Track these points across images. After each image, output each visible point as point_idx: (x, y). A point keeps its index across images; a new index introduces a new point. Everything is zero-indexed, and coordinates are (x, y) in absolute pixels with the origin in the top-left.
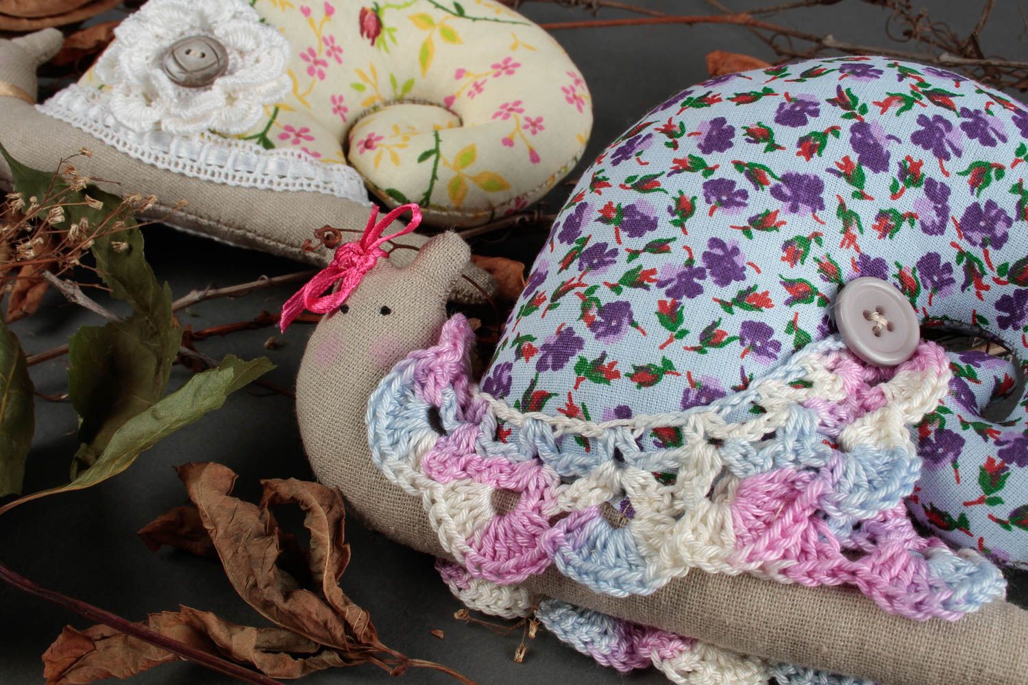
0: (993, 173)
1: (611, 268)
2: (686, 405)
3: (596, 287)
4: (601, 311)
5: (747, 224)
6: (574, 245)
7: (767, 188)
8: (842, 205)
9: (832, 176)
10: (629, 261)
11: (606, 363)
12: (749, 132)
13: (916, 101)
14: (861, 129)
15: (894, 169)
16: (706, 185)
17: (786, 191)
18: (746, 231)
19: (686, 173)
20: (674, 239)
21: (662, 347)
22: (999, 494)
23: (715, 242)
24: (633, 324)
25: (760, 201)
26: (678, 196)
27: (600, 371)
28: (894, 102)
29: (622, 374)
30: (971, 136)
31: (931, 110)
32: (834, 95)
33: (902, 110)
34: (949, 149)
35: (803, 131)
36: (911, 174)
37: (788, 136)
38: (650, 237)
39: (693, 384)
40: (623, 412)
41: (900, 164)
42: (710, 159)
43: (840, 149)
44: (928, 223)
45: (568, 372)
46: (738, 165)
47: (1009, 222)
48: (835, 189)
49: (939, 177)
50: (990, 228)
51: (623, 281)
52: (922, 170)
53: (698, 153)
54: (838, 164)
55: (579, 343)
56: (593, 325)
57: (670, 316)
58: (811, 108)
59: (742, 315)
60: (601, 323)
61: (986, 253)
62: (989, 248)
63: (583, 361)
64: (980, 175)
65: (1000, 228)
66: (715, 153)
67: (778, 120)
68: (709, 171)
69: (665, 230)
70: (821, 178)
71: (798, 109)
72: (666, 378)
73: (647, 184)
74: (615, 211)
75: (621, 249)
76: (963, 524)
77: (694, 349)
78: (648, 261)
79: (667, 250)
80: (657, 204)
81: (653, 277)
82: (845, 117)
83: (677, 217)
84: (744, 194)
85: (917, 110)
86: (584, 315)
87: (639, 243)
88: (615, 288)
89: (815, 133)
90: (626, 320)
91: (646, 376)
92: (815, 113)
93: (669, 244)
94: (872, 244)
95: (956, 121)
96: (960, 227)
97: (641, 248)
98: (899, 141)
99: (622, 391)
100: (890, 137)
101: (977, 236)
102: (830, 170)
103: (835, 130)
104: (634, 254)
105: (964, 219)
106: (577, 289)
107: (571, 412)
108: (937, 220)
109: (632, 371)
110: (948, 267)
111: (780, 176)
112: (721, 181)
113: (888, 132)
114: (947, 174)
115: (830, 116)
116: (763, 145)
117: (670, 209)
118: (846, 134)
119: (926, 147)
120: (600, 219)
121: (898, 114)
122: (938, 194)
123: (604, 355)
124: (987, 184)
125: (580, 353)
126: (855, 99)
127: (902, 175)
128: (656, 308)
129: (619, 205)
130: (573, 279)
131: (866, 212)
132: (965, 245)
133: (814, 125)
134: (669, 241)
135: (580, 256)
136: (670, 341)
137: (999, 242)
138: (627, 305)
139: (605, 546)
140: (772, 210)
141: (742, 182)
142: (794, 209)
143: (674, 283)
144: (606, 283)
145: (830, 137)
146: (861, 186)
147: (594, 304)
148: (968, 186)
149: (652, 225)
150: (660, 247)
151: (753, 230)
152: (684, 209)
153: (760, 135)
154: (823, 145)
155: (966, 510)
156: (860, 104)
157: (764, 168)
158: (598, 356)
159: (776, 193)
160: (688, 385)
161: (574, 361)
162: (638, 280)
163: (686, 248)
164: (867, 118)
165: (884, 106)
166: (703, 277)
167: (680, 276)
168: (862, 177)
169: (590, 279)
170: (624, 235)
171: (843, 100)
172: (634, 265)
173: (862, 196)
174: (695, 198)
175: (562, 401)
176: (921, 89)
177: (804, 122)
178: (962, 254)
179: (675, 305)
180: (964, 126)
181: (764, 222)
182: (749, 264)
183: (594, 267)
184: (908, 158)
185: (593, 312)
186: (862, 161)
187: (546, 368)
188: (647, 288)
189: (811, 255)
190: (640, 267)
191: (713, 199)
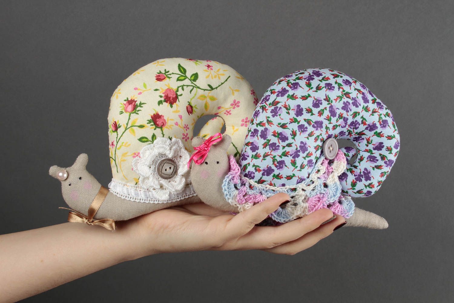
0: (357, 114)
1: (279, 151)
2: (298, 183)
3: (276, 156)
4: (278, 163)
5: (308, 136)
6: (266, 141)
7: (311, 125)
8: (326, 126)
9: (325, 120)
10: (283, 149)
11: (280, 175)
12: (307, 110)
13: (343, 98)
14: (331, 107)
15: (337, 116)
16: (298, 126)
17: (315, 125)
18: (308, 138)
19: (293, 123)
20: (293, 143)
21: (292, 171)
22: (355, 188)
23: (302, 142)
24: (286, 166)
25: (310, 129)
26: (292, 130)
27: (278, 177)
28: (338, 99)
29: (284, 177)
30: (354, 106)
31: (345, 99)
32: (325, 98)
33: (340, 101)
34: (349, 110)
35: (319, 109)
36: (341, 116)
37: (315, 111)
38: (287, 142)
39: (299, 178)
40: (284, 185)
41: (339, 115)
42: (299, 118)
43: (327, 113)
44: (343, 126)
45: (271, 177)
46: (305, 120)
47: (359, 124)
48: (325, 123)
49: (346, 116)
50: (355, 125)
51: (282, 155)
52: (343, 115)
53: (295, 117)
54: (326, 117)
55: (273, 170)
56: (276, 166)
57: (294, 163)
58: (320, 102)
59: (308, 159)
60: (278, 166)
61: (354, 130)
62: (354, 129)
63: (274, 175)
64: (355, 115)
65: (357, 126)
66: (299, 116)
67: (313, 106)
68: (299, 122)
69: (290, 140)
70: (323, 121)
71: (317, 102)
72: (294, 178)
73: (284, 126)
74: (277, 133)
75: (280, 145)
76: (347, 192)
77: (299, 170)
78: (287, 149)
79: (292, 146)
80: (287, 132)
81: (289, 153)
82: (328, 104)
83: (293, 137)
84: (306, 128)
85: (343, 100)
86: (274, 163)
87: (285, 144)
88: (280, 156)
89: (321, 110)
90: (284, 165)
91: (289, 178)
92: (321, 104)
93: (292, 144)
94: (331, 132)
95: (351, 101)
96: (349, 126)
97: (285, 146)
98: (339, 109)
99: (283, 181)
100: (337, 108)
101: (352, 127)
102: (325, 119)
103: (325, 108)
104: (284, 147)
105: (350, 124)
106: (271, 156)
107: (271, 185)
108: (345, 125)
109: (286, 177)
110: (345, 133)
111: (314, 122)
112: (302, 125)
113: (337, 107)
114: (348, 116)
115: (325, 104)
116: (310, 114)
117: (291, 134)
118: (328, 109)
119: (344, 110)
120: (272, 135)
121: (339, 102)
122: (346, 120)
123: (279, 174)
124: (356, 117)
125: (273, 173)
126: (330, 98)
127: (339, 117)
128: (290, 161)
129: (278, 132)
130: (269, 152)
131: (331, 126)
132: (349, 129)
133: (322, 107)
134: (291, 143)
135: (269, 145)
136: (294, 169)
137: (356, 128)
138: (284, 161)
139: (281, 213)
140: (313, 131)
141: (306, 125)
142: (317, 129)
143: (294, 155)
144: (278, 155)
145: (325, 111)
146: (330, 121)
147: (276, 161)
148: (352, 118)
149: (287, 139)
150: (289, 145)
151: (309, 137)
152: (294, 134)
153: (309, 111)
154: (323, 112)
155: (348, 190)
156: (331, 100)
157: (310, 120)
158: (278, 174)
159: (314, 126)
160: (298, 179)
161: (272, 175)
162: (285, 154)
163: (296, 145)
164: (332, 104)
165: (336, 100)
166: (299, 152)
167: (295, 153)
168: (331, 119)
169: (274, 153)
170: (280, 141)
171: (327, 99)
172: (284, 150)
173: (330, 123)
174: (296, 131)
175: (269, 182)
176: (343, 93)
177: (319, 107)
178: (348, 130)
179: (294, 160)
180: (353, 103)
181: (311, 135)
182: (309, 146)
183: (274, 150)
184: (341, 113)
185: (276, 163)
186: (331, 115)
187: (265, 175)
188: (288, 156)
189: (319, 138)
190: (286, 151)
191: (300, 130)
